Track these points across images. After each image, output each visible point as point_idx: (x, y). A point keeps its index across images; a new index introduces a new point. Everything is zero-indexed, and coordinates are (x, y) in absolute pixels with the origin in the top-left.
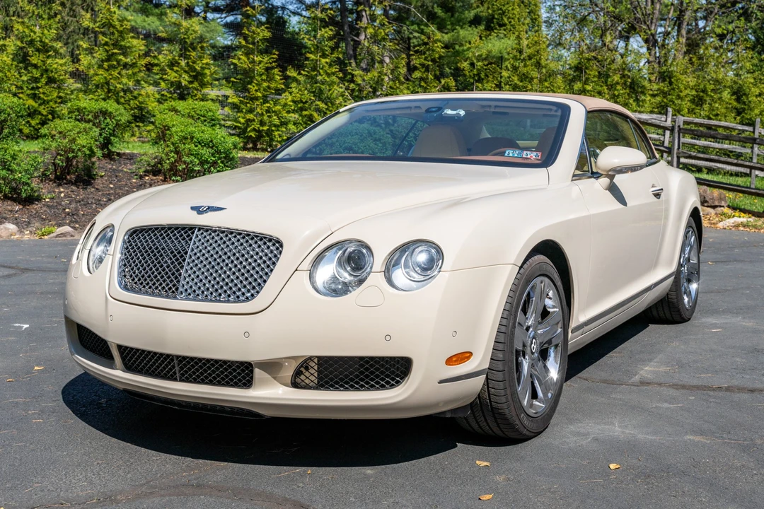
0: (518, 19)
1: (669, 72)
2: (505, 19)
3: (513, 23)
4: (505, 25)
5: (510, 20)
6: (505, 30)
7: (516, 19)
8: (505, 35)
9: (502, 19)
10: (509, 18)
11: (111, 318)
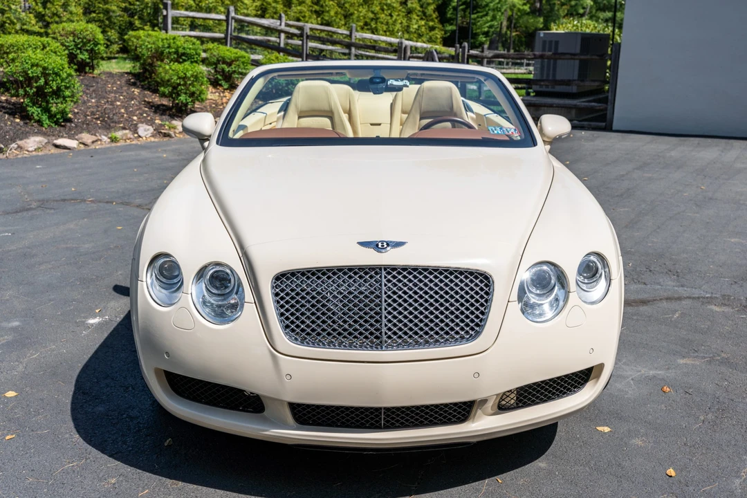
11: (288, 377)
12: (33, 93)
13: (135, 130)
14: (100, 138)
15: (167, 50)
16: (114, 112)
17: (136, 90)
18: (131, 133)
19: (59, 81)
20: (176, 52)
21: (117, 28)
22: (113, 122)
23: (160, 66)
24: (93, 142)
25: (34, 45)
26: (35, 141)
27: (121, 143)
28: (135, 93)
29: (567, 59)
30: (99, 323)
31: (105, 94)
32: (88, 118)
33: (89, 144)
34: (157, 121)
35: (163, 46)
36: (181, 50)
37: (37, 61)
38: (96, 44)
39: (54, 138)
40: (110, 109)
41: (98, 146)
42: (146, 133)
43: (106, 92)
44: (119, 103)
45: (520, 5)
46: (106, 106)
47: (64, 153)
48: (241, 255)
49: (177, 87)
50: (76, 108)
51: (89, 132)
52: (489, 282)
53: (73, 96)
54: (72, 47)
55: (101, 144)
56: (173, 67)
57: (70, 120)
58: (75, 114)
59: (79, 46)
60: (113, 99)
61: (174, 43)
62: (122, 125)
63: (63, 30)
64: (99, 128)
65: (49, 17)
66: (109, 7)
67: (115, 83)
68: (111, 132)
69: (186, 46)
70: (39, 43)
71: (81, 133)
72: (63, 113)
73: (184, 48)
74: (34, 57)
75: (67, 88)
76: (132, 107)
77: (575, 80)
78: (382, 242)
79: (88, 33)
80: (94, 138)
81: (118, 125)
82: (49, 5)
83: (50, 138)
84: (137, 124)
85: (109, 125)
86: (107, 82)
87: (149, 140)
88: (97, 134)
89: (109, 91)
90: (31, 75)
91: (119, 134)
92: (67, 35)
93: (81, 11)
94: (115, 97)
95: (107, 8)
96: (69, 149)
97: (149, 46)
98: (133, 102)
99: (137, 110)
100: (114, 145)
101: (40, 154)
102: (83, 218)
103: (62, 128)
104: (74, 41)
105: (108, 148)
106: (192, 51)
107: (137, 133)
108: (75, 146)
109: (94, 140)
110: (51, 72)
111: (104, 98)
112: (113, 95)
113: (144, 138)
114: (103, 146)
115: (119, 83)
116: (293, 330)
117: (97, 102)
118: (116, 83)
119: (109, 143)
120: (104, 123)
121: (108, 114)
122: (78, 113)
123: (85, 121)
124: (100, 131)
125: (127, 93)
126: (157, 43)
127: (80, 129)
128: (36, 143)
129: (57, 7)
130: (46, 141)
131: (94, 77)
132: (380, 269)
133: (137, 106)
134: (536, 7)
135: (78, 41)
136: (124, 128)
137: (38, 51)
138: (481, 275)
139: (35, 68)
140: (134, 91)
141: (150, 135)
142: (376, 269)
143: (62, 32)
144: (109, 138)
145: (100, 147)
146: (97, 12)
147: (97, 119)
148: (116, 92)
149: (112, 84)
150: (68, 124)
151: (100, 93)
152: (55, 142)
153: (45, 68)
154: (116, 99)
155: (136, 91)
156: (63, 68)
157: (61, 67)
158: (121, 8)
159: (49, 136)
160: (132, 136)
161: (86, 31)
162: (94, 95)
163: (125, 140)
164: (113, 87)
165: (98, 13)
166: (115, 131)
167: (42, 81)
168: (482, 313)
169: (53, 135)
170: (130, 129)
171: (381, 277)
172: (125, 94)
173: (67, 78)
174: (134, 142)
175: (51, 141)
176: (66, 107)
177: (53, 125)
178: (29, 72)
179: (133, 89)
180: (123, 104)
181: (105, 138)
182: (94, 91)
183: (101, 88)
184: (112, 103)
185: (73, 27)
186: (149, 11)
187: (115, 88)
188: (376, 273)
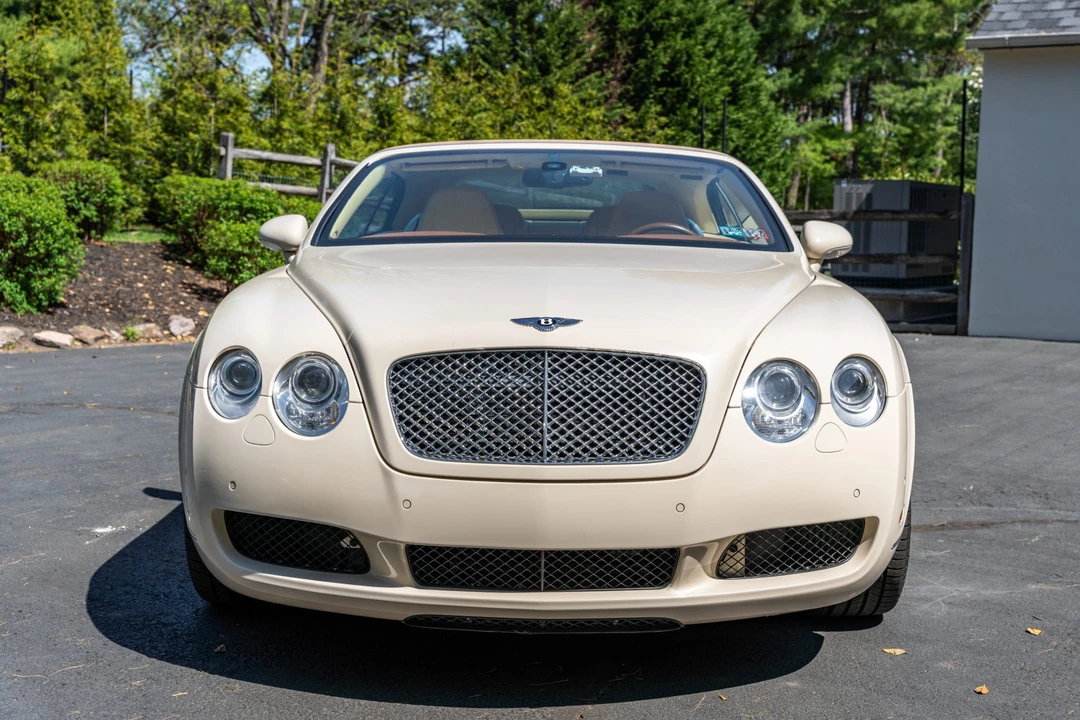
0: (80, 10)
1: (387, 106)
2: (59, 9)
3: (71, 16)
4: (58, 18)
5: (66, 11)
6: (59, 26)
7: (77, 11)
8: (60, 34)
9: (54, 9)
10: (64, 8)
11: (407, 504)
12: (9, 259)
13: (165, 325)
14: (107, 333)
15: (224, 204)
16: (133, 297)
17: (169, 267)
18: (158, 328)
19: (50, 241)
20: (240, 208)
21: (142, 181)
22: (130, 311)
23: (213, 227)
24: (97, 339)
25: (14, 187)
26: (5, 333)
27: (142, 343)
28: (168, 271)
29: (887, 220)
30: (112, 533)
31: (118, 271)
32: (91, 303)
33: (91, 342)
34: (201, 313)
35: (218, 197)
36: (246, 204)
37: (20, 208)
38: (111, 193)
39: (34, 330)
40: (126, 292)
41: (103, 345)
42: (182, 329)
43: (121, 269)
44: (140, 285)
45: (818, 162)
46: (121, 287)
47: (49, 352)
48: (345, 342)
49: (238, 259)
50: (72, 289)
51: (91, 324)
52: (700, 378)
53: (69, 267)
54: (73, 197)
55: (110, 343)
56: (233, 227)
57: (63, 306)
58: (69, 296)
59: (83, 196)
60: (132, 278)
61: (236, 192)
62: (144, 316)
63: (60, 171)
64: (108, 319)
65: (33, 162)
66: (132, 148)
67: (135, 256)
68: (125, 326)
69: (254, 197)
70: (24, 185)
71: (78, 324)
72: (51, 293)
73: (252, 201)
74: (15, 201)
75: (61, 252)
76: (162, 291)
77: (901, 254)
78: (546, 319)
79: (100, 175)
80: (98, 333)
81: (137, 316)
82: (34, 144)
83: (28, 330)
84: (168, 316)
85: (124, 316)
86: (124, 253)
87: (187, 340)
88: (104, 328)
89: (126, 268)
90: (7, 229)
91: (139, 329)
92: (64, 179)
93: (87, 152)
94: (136, 276)
95: (129, 150)
96: (58, 347)
97: (196, 197)
98: (163, 285)
99: (170, 295)
100: (129, 345)
101: (11, 352)
102: (83, 424)
103: (48, 316)
104: (76, 189)
105: (122, 349)
106: (264, 205)
107: (168, 329)
108: (69, 343)
109: (99, 335)
110: (39, 225)
111: (118, 276)
112: (132, 273)
113: (179, 337)
114: (112, 346)
115: (142, 256)
116: (415, 440)
117: (106, 281)
118: (137, 256)
119: (122, 342)
120: (115, 312)
121: (123, 299)
122: (75, 295)
123: (86, 307)
124: (108, 323)
125: (155, 271)
126: (208, 192)
127: (76, 318)
128: (5, 336)
129: (46, 146)
130: (22, 334)
131: (102, 246)
132: (543, 354)
133: (170, 290)
134: (847, 168)
135: (83, 189)
136: (147, 321)
137: (21, 194)
138: (688, 367)
139: (14, 219)
140: (166, 269)
141: (189, 333)
142: (535, 353)
143: (58, 175)
144: (124, 335)
145: (108, 346)
146: (112, 155)
147: (104, 305)
148: (136, 269)
149: (132, 258)
150: (59, 311)
151: (111, 269)
152: (37, 335)
153: (30, 220)
154: (137, 280)
155: (170, 269)
156: (59, 220)
157: (55, 219)
158: (150, 150)
159: (26, 326)
160: (159, 334)
161: (98, 173)
162: (101, 272)
163: (149, 339)
164: (132, 262)
165: (112, 158)
166: (133, 324)
167: (24, 239)
168: (690, 421)
169: (34, 326)
170: (157, 322)
171: (543, 365)
172: (151, 272)
173: (63, 236)
174: (161, 343)
175: (29, 334)
176: (56, 283)
177: (34, 310)
178: (6, 224)
179: (165, 266)
180: (148, 286)
181: (116, 335)
182: (102, 266)
183: (114, 263)
184: (130, 284)
185: (75, 167)
186: (196, 154)
187: (135, 264)
188: (537, 360)
